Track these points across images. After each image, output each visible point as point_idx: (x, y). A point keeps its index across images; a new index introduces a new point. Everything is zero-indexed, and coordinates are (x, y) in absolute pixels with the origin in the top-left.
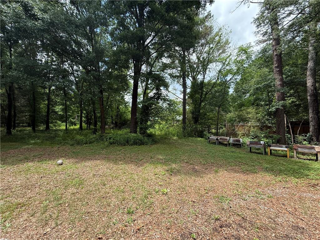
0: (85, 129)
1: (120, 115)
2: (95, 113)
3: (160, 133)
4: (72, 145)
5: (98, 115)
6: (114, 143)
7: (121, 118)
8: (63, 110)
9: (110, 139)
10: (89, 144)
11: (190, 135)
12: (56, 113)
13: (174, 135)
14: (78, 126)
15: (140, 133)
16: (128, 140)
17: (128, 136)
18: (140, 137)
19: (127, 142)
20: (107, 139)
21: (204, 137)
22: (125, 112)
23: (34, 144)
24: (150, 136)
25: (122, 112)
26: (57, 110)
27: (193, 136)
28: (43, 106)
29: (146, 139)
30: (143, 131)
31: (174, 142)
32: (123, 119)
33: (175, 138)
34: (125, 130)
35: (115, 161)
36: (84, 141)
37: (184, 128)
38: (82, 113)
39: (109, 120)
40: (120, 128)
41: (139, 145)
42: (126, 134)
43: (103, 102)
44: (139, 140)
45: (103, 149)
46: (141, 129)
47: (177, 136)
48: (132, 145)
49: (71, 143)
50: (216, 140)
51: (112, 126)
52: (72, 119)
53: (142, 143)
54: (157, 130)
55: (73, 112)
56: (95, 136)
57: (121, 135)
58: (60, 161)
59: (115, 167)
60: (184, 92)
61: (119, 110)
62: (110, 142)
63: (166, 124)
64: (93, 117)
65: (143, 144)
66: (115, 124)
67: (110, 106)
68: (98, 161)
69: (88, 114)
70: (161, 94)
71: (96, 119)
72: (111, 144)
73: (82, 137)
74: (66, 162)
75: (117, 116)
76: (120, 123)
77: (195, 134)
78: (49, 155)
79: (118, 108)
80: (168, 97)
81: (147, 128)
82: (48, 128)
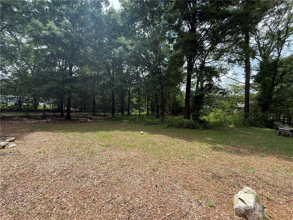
0: (150, 115)
1: (176, 104)
2: (157, 103)
3: (215, 120)
4: (145, 125)
5: (160, 104)
6: (171, 125)
7: (177, 106)
8: (136, 101)
9: (169, 122)
10: (155, 125)
11: (253, 124)
12: (133, 103)
13: (231, 123)
14: (145, 113)
15: (193, 119)
16: (182, 124)
17: (182, 121)
18: (192, 122)
19: (181, 126)
20: (166, 122)
21: (274, 128)
22: (180, 101)
23: (126, 122)
24: (203, 122)
25: (178, 101)
26: (133, 101)
27: (258, 126)
28: (126, 99)
29: (197, 124)
30: (196, 118)
31: (228, 129)
32: (179, 106)
33: (231, 126)
34: (180, 117)
35: (173, 137)
36: (152, 123)
37: (246, 117)
38: (148, 103)
39: (167, 108)
40: (176, 115)
41: (191, 129)
42: (181, 119)
43: (163, 95)
44: (191, 125)
45: (164, 129)
46: (194, 116)
47: (234, 124)
48: (185, 128)
49: (144, 123)
50: (289, 132)
51: (170, 113)
52: (142, 107)
53: (193, 127)
54: (211, 117)
55: (142, 102)
56: (158, 120)
57: (177, 120)
58: (142, 132)
59: (172, 140)
60: (248, 76)
61: (176, 99)
62: (168, 125)
63: (223, 111)
64: (156, 106)
65: (195, 129)
66: (172, 111)
67: (169, 97)
68: (162, 135)
69: (152, 104)
70: (212, 85)
71: (158, 107)
72: (169, 126)
73: (150, 120)
74: (145, 133)
75: (174, 104)
76: (176, 111)
77: (262, 124)
78: (135, 129)
79: (174, 97)
80: (220, 87)
81: (199, 115)
82: (129, 113)
